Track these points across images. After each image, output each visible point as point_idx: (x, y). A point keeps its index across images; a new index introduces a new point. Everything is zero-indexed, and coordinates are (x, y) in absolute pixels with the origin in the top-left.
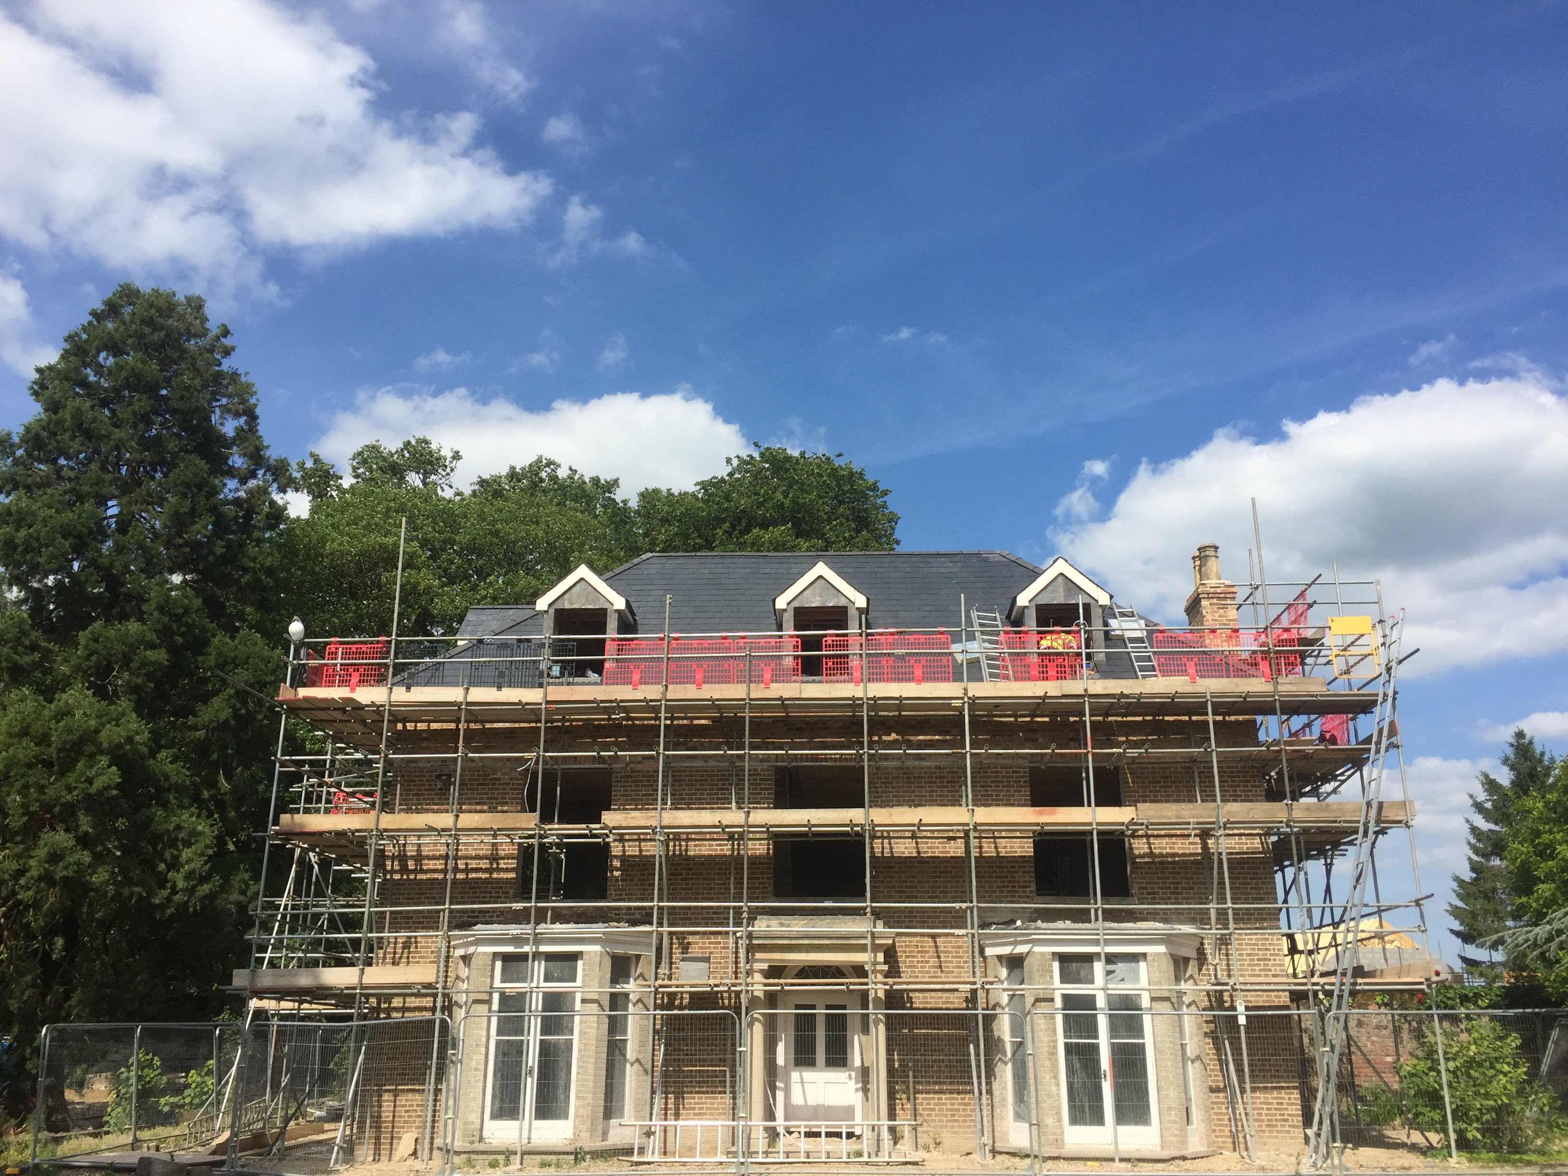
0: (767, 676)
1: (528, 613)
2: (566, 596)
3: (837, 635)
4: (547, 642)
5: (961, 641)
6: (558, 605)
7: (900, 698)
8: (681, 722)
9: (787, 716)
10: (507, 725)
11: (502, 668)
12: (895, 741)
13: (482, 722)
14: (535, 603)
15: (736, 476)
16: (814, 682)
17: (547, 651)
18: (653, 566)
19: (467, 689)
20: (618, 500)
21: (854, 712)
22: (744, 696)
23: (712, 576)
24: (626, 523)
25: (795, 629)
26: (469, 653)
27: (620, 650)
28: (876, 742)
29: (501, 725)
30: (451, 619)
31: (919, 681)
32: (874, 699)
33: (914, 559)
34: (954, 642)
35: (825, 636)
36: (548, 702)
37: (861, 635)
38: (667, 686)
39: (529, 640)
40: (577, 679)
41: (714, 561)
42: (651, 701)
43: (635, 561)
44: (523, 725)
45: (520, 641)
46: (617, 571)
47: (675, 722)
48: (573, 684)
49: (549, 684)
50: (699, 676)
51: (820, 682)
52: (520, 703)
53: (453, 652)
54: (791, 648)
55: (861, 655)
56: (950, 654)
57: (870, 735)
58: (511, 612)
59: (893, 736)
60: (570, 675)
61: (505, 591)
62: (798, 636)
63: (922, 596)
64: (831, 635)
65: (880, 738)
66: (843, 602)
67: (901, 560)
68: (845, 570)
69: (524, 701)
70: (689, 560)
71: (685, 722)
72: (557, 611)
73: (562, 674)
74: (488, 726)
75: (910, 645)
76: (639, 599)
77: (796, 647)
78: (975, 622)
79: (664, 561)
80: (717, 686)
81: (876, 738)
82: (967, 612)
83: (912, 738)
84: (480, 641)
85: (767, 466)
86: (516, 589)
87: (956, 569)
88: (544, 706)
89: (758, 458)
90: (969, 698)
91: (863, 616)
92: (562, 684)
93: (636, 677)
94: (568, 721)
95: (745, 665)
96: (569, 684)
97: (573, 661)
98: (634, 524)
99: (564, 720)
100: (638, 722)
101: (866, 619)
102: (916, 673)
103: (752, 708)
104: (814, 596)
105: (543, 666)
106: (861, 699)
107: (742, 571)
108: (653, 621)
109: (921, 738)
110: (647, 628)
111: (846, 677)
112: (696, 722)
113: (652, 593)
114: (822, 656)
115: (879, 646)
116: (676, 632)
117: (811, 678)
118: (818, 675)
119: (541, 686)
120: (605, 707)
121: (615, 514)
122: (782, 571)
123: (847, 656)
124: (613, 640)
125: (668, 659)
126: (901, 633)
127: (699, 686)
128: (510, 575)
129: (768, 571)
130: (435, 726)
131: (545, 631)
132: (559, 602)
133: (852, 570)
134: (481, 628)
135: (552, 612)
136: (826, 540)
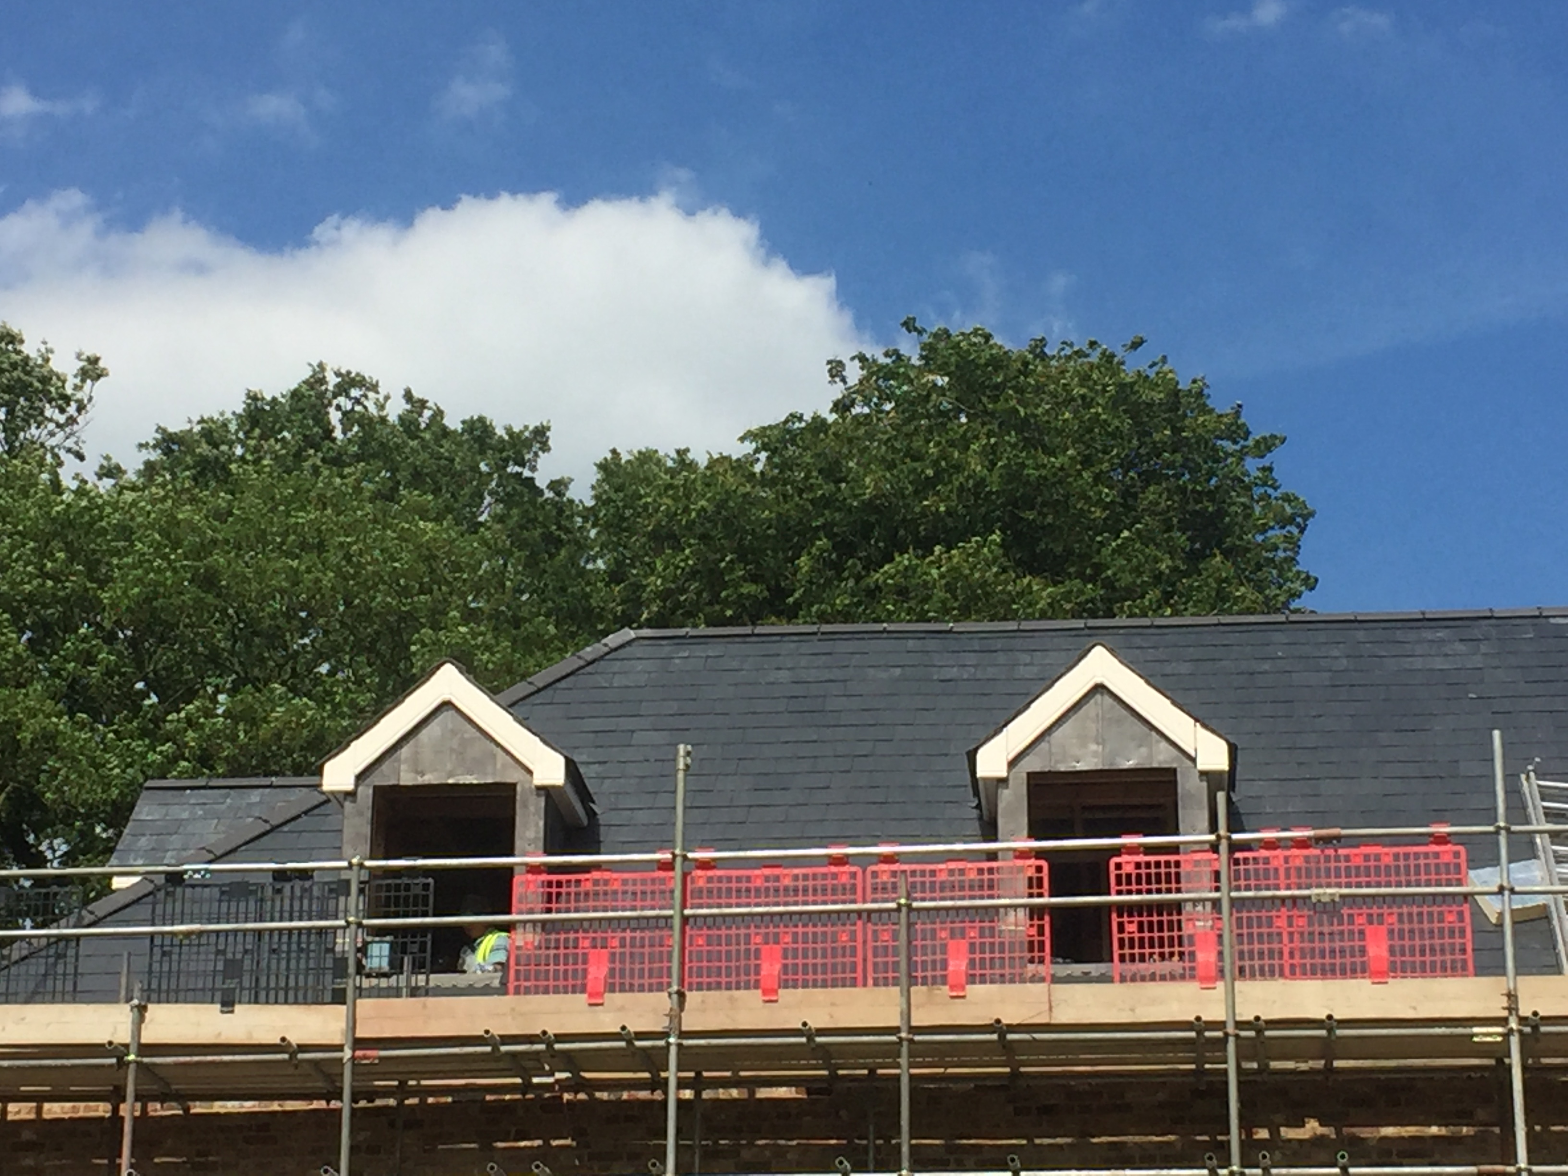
0: (958, 965)
1: (299, 799)
2: (405, 752)
3: (1150, 850)
4: (353, 877)
5: (1495, 861)
6: (384, 778)
7: (1329, 1023)
8: (722, 1094)
9: (1015, 1075)
10: (249, 1106)
11: (235, 951)
12: (1318, 1141)
13: (182, 1098)
14: (319, 772)
15: (856, 410)
16: (1086, 978)
17: (354, 901)
18: (640, 666)
19: (141, 1010)
20: (542, 482)
21: (1199, 1061)
22: (895, 1022)
23: (798, 690)
24: (559, 543)
25: (1033, 835)
26: (144, 910)
27: (550, 900)
28: (1262, 1142)
29: (232, 1106)
30: (90, 817)
31: (1379, 975)
32: (1256, 1024)
33: (1361, 635)
34: (1475, 863)
35: (1117, 851)
36: (359, 1043)
37: (1214, 848)
38: (681, 995)
39: (305, 874)
40: (436, 979)
41: (805, 648)
42: (641, 1036)
43: (589, 652)
44: (291, 1105)
45: (280, 876)
46: (540, 679)
47: (707, 1094)
48: (427, 992)
49: (360, 992)
50: (771, 969)
51: (1104, 979)
52: (283, 1046)
53: (101, 907)
54: (1023, 885)
55: (1216, 904)
56: (1466, 896)
57: (1246, 1125)
58: (255, 796)
59: (1312, 1128)
60: (418, 967)
61: (234, 738)
62: (1039, 854)
63: (1384, 737)
64: (1132, 850)
65: (1275, 1133)
66: (1162, 757)
67: (1322, 637)
68: (1168, 669)
69: (295, 1039)
70: (736, 648)
71: (734, 1093)
72: (379, 791)
73: (396, 967)
74: (198, 1108)
75: (1353, 875)
76: (601, 754)
77: (1034, 884)
78: (1536, 806)
79: (666, 649)
80: (819, 994)
81: (1263, 1134)
82: (1511, 779)
83: (1365, 1133)
84: (175, 879)
85: (942, 381)
86: (264, 732)
87: (1477, 661)
88: (347, 1054)
89: (916, 361)
90: (1523, 1020)
91: (1221, 796)
92: (396, 992)
93: (598, 971)
94: (413, 1092)
95: (895, 937)
96: (414, 992)
97: (423, 929)
98: (581, 546)
99: (402, 1091)
100: (604, 1095)
101: (1229, 801)
102: (1372, 951)
103: (919, 1052)
104: (1083, 741)
105: (344, 943)
106: (1219, 1025)
107: (883, 675)
108: (642, 817)
109: (1389, 1131)
110: (624, 835)
111: (1175, 965)
112: (763, 1093)
113: (638, 738)
114: (1109, 906)
115: (1266, 877)
116: (704, 845)
117: (1078, 969)
118: (1097, 959)
119: (339, 998)
120: (514, 1055)
121: (528, 522)
122: (991, 672)
123: (1177, 907)
124: (533, 869)
125: (685, 920)
126: (1327, 840)
127: (770, 995)
128: (248, 694)
129: (954, 672)
130: (54, 1110)
131: (347, 850)
132: (385, 767)
133: (1185, 668)
134: (175, 841)
135: (366, 793)
136: (1109, 584)
